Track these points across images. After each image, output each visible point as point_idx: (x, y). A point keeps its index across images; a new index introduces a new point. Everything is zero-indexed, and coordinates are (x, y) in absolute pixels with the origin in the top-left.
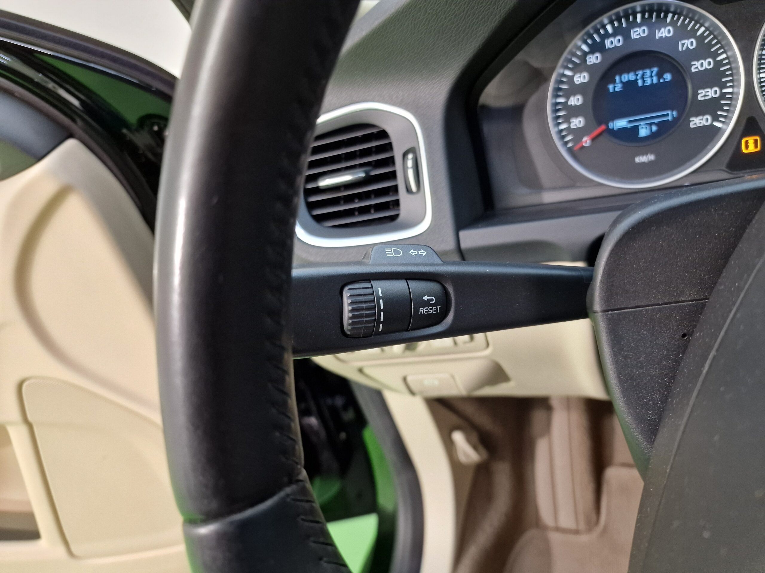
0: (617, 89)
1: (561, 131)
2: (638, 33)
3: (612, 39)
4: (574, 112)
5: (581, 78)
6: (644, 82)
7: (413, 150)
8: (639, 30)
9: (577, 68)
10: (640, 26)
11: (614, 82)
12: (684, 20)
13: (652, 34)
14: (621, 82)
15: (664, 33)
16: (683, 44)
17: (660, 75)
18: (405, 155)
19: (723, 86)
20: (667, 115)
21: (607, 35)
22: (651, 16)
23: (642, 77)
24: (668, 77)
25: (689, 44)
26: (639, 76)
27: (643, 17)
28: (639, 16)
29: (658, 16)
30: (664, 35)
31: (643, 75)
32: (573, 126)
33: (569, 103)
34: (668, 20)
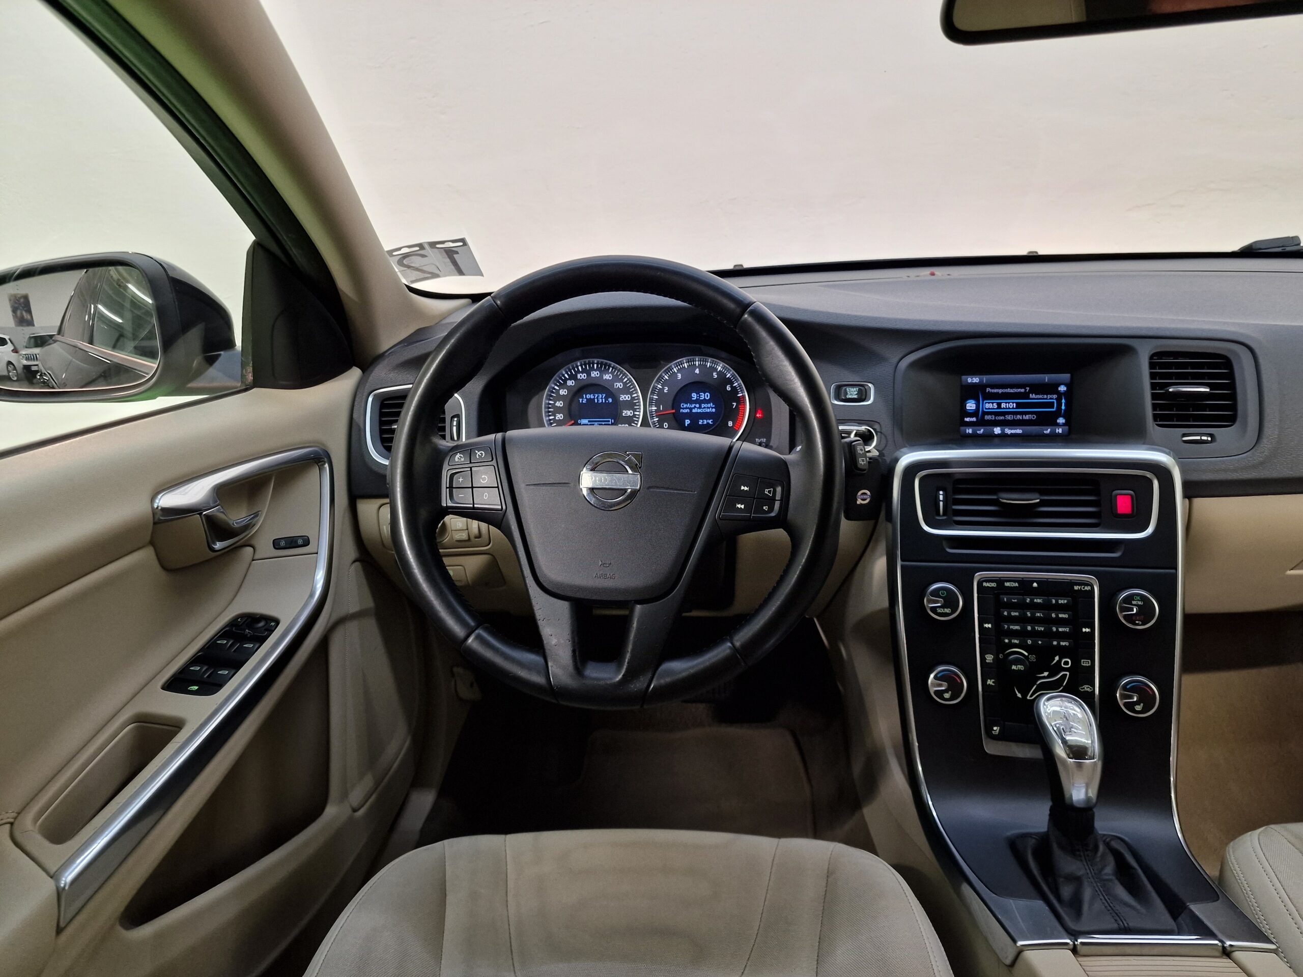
0: (584, 402)
1: (550, 420)
2: (594, 374)
3: (581, 374)
4: (558, 410)
5: (563, 392)
6: (598, 401)
7: (458, 416)
8: (595, 373)
9: (562, 386)
10: (596, 370)
11: (583, 398)
12: (617, 373)
13: (601, 376)
14: (586, 398)
15: (607, 377)
16: (616, 385)
17: (606, 398)
18: (453, 417)
19: (635, 410)
20: (609, 421)
21: (578, 372)
22: (601, 367)
23: (597, 398)
24: (610, 400)
25: (619, 385)
26: (596, 397)
27: (597, 366)
28: (595, 365)
29: (605, 368)
30: (607, 378)
31: (598, 396)
32: (557, 418)
33: (556, 405)
34: (610, 371)
